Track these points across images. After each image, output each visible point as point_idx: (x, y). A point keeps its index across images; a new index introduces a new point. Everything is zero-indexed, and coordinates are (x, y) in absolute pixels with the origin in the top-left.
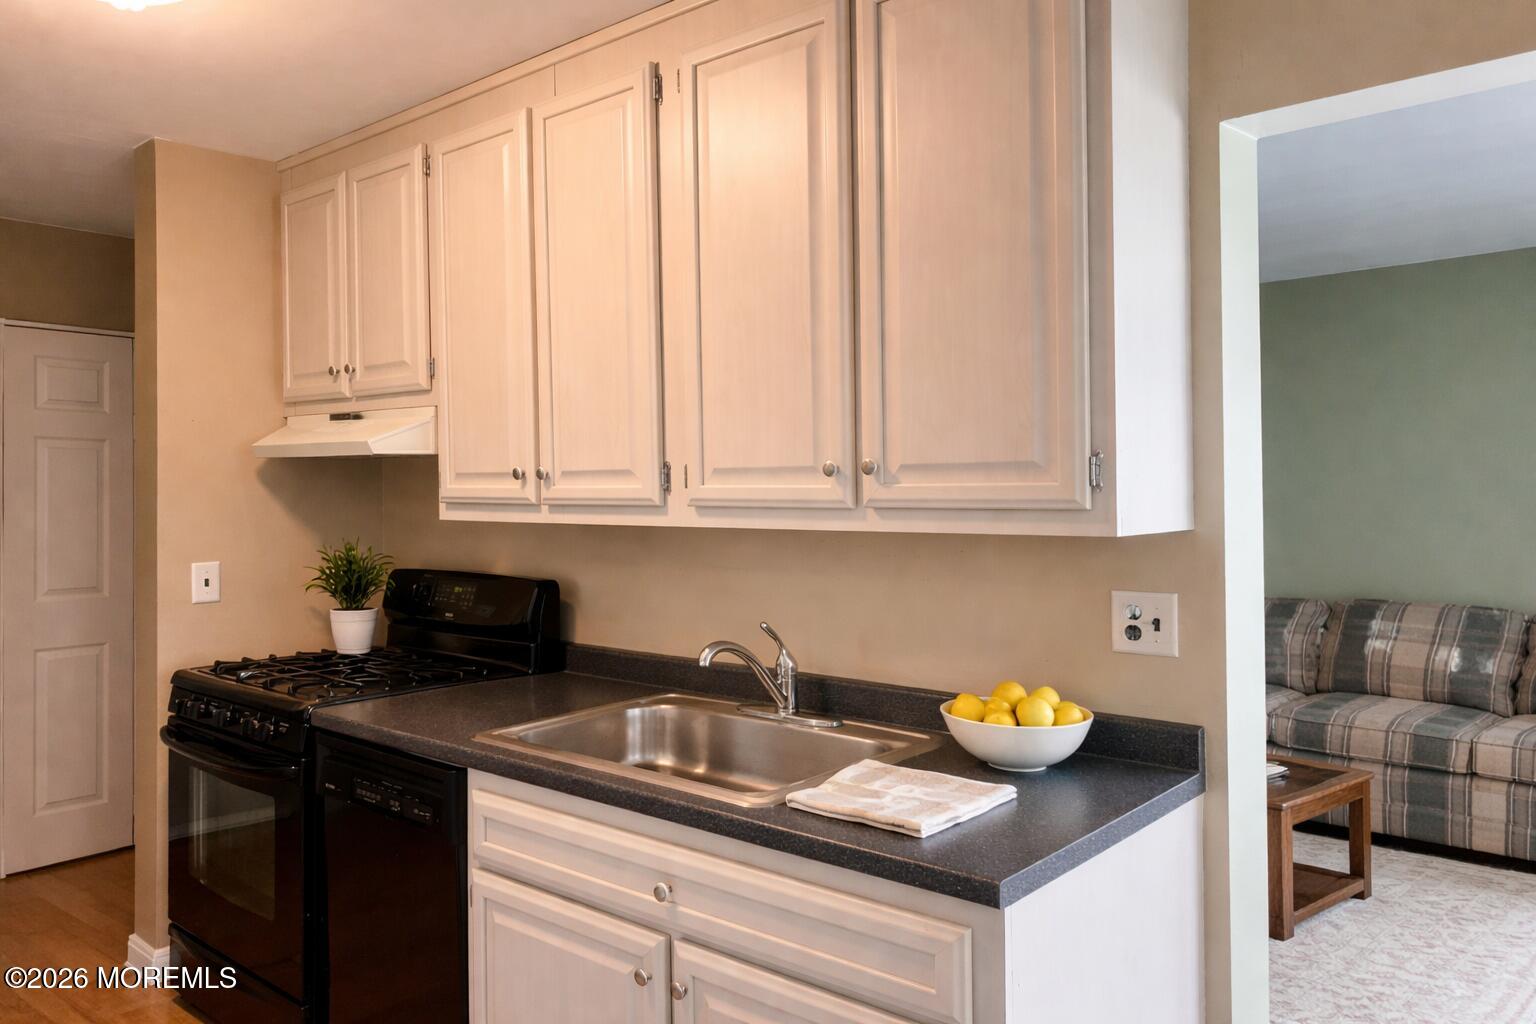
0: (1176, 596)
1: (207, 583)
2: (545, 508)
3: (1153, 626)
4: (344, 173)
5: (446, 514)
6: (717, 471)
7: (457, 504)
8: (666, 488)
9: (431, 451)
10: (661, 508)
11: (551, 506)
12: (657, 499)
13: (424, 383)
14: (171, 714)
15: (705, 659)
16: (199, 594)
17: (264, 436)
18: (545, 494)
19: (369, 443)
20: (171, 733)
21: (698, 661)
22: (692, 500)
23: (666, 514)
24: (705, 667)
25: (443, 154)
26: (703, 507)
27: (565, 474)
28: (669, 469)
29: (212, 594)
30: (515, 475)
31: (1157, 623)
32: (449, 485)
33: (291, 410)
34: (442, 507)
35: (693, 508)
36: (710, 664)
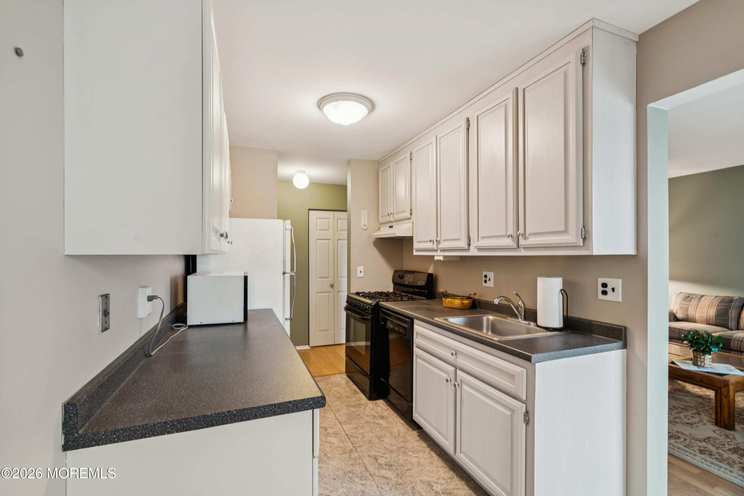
0: (621, 280)
1: (361, 272)
2: (439, 251)
3: (612, 290)
4: (392, 162)
5: (415, 253)
6: (483, 237)
7: (418, 250)
8: (469, 245)
9: (411, 235)
10: (468, 250)
11: (441, 250)
12: (466, 247)
13: (409, 216)
14: (347, 304)
15: (496, 301)
16: (359, 275)
17: (375, 232)
18: (439, 247)
19: (396, 233)
20: (347, 309)
21: (494, 302)
22: (475, 247)
23: (469, 251)
24: (496, 304)
25: (416, 152)
26: (480, 249)
27: (444, 240)
28: (470, 238)
29: (362, 275)
30: (431, 241)
31: (613, 290)
32: (416, 245)
33: (381, 226)
34: (414, 251)
35: (477, 249)
36: (498, 303)
